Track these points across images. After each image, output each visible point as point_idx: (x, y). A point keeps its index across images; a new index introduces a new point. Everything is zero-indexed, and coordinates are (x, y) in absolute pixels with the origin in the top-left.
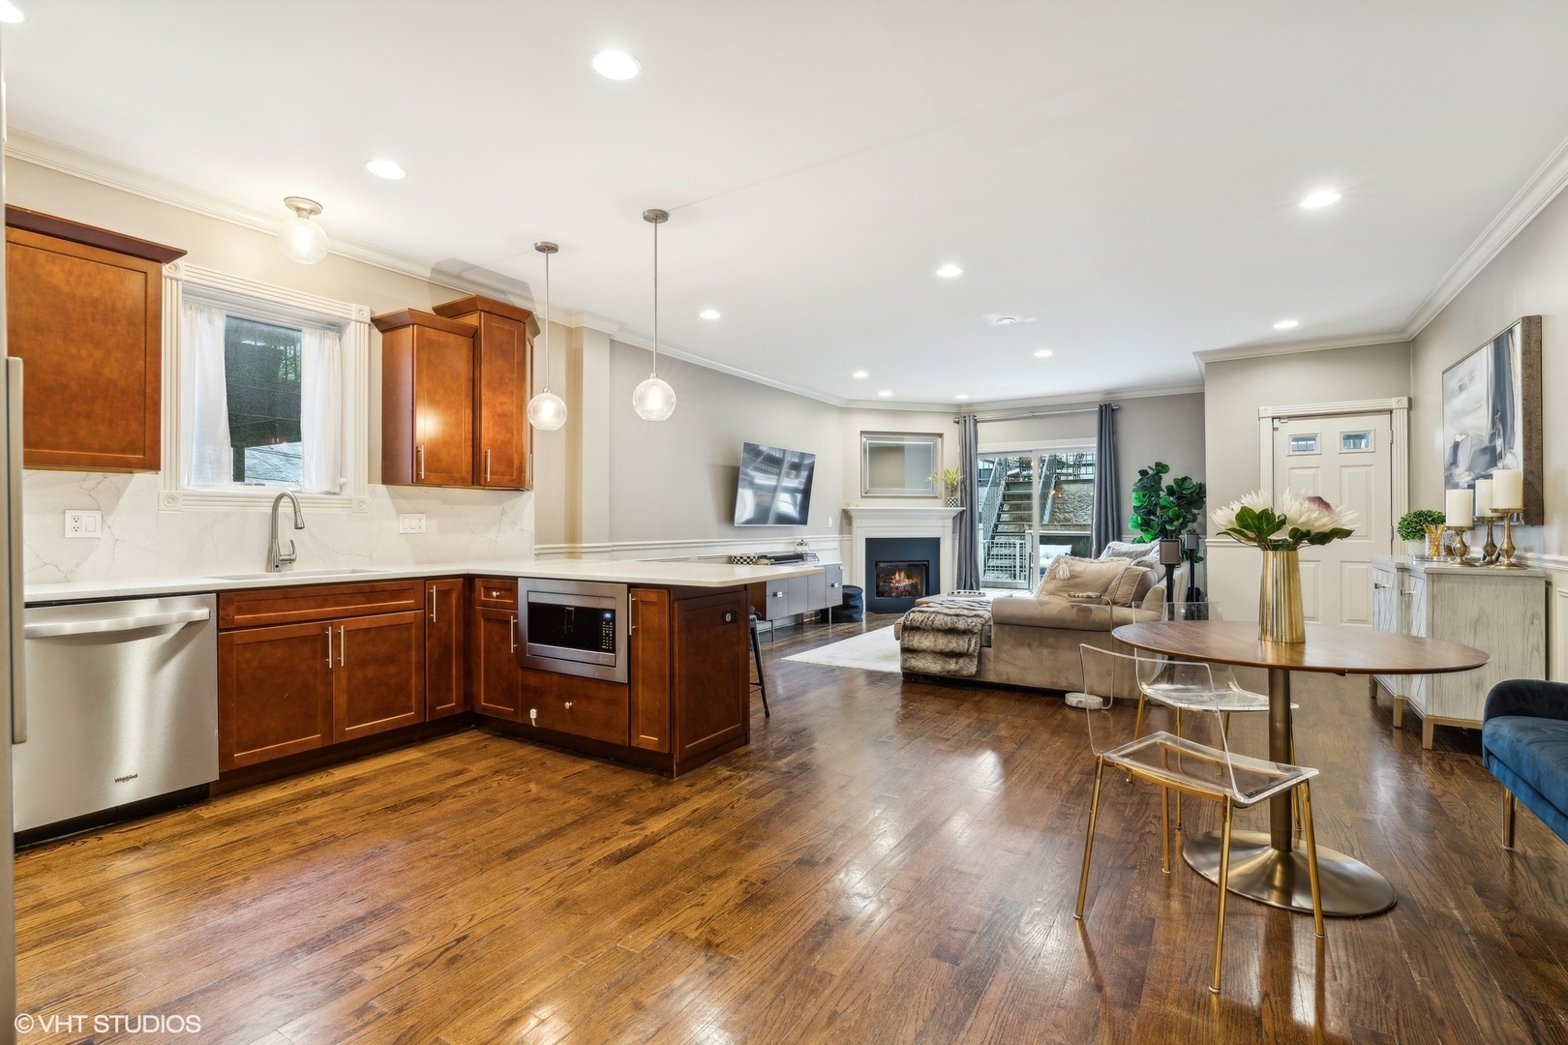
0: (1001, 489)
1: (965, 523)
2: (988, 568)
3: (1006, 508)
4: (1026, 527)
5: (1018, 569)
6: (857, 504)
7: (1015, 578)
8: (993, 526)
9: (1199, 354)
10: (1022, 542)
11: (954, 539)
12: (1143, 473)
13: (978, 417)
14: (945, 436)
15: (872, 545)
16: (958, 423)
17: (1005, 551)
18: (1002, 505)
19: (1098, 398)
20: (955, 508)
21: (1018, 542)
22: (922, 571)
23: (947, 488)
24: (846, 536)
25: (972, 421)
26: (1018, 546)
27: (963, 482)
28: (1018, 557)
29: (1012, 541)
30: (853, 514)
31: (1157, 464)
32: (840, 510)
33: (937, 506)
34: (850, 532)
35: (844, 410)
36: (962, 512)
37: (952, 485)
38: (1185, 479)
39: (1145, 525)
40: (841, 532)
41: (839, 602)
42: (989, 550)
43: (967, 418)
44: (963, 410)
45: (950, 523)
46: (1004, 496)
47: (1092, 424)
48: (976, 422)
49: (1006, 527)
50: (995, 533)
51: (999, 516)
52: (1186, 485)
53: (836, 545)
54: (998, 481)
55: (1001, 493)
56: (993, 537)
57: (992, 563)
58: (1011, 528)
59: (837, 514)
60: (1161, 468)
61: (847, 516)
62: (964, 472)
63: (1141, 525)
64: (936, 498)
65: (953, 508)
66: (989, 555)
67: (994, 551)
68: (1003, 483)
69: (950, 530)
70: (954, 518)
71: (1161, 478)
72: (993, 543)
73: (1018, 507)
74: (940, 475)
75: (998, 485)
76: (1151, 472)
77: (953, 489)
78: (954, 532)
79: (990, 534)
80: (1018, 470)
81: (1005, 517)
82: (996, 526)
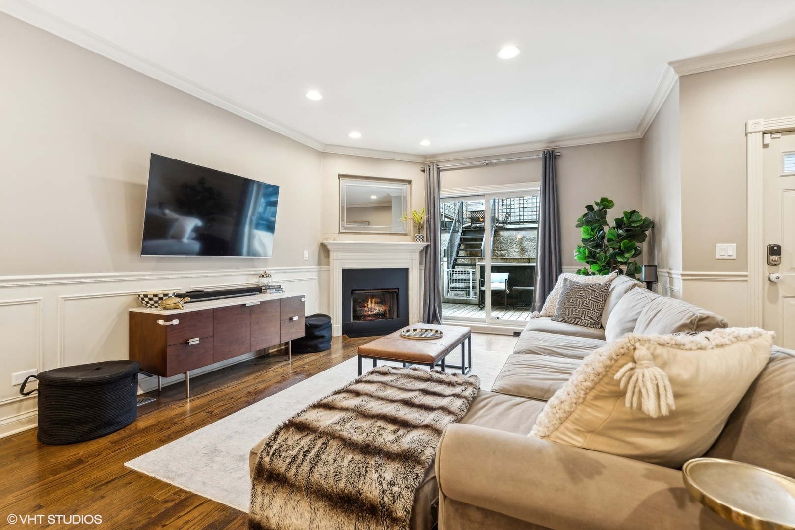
0: (460, 235)
1: (430, 256)
2: (450, 289)
3: (462, 247)
4: (477, 260)
5: (471, 289)
6: (334, 239)
7: (469, 295)
8: (453, 259)
9: (676, 65)
10: (474, 270)
11: (420, 270)
12: (590, 208)
13: (441, 166)
14: (413, 183)
15: (348, 275)
16: (423, 171)
17: (461, 277)
18: (460, 245)
19: (542, 147)
20: (422, 243)
21: (471, 271)
22: (393, 297)
23: (415, 226)
24: (325, 268)
25: (435, 169)
26: (471, 273)
27: (428, 221)
28: (471, 281)
29: (466, 270)
30: (329, 247)
31: (603, 200)
32: (318, 244)
33: (407, 241)
34: (328, 264)
35: (324, 154)
36: (427, 247)
37: (419, 224)
38: (633, 212)
39: (592, 258)
40: (320, 263)
41: (301, 333)
42: (451, 276)
43: (432, 167)
44: (429, 160)
45: (417, 256)
46: (461, 239)
47: (537, 169)
48: (439, 170)
49: (462, 260)
50: (455, 264)
51: (458, 253)
52: (634, 218)
53: (314, 276)
54: (457, 229)
55: (459, 237)
56: (454, 267)
57: (453, 285)
58: (466, 261)
59: (315, 248)
60: (606, 204)
61: (325, 250)
62: (429, 213)
63: (588, 257)
64: (406, 234)
65: (419, 243)
66: (451, 279)
67: (455, 277)
68: (461, 230)
69: (417, 262)
70: (421, 252)
71: (606, 213)
72: (453, 271)
73: (471, 247)
74: (410, 216)
75: (457, 232)
76: (596, 208)
77: (420, 227)
78: (421, 264)
79: (452, 265)
80: (470, 224)
81: (462, 253)
82: (456, 259)
